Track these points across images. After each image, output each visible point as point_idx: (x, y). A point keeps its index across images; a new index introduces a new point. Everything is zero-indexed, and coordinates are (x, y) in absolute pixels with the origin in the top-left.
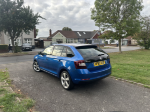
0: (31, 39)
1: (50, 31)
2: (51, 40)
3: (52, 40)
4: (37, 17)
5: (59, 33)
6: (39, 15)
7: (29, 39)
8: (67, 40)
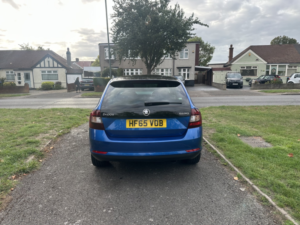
0: (189, 68)
1: (231, 49)
2: (229, 69)
3: (232, 68)
4: (191, 24)
5: (250, 51)
6: (194, 18)
7: (184, 68)
8: (268, 67)
